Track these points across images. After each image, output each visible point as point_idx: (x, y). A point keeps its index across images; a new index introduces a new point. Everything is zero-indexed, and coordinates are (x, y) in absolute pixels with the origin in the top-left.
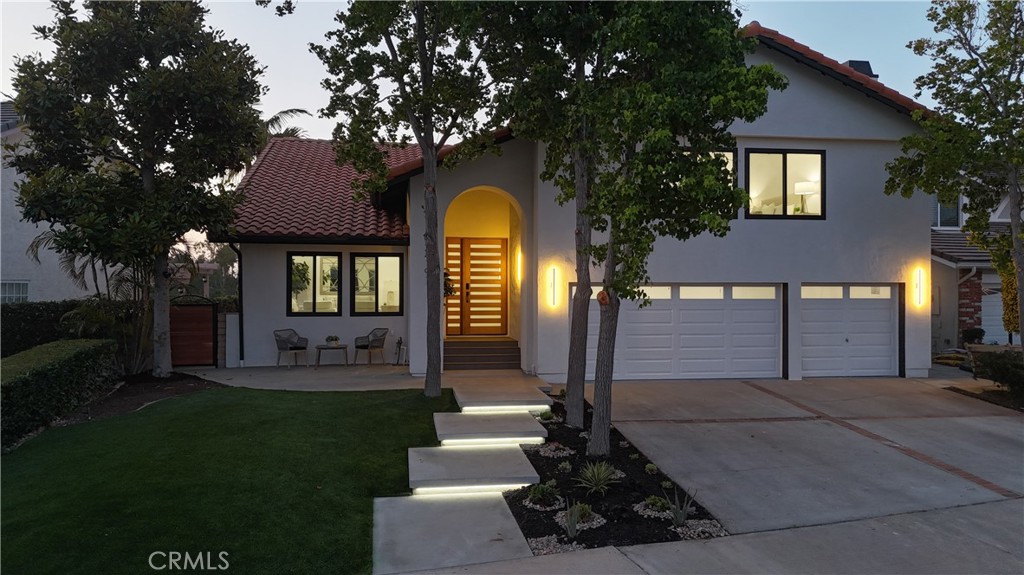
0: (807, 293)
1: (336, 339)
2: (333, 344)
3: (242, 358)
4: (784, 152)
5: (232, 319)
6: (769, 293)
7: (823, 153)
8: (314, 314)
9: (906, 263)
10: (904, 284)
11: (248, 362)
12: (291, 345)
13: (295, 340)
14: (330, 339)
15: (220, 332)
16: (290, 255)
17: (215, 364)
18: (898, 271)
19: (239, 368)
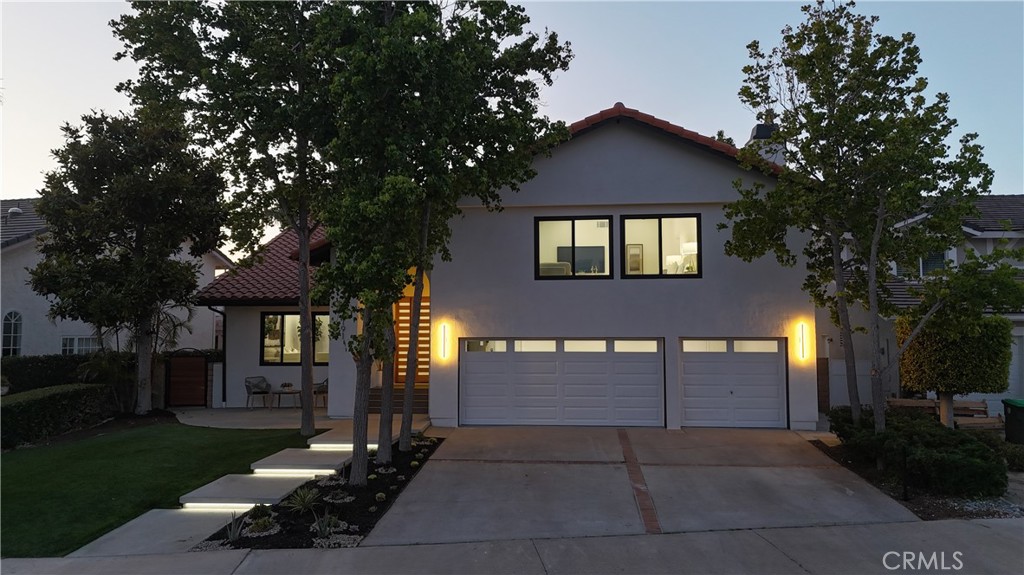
0: (689, 346)
1: (289, 385)
2: (286, 389)
3: (224, 399)
4: (660, 217)
5: (217, 367)
6: (651, 347)
7: (698, 216)
8: (282, 364)
9: (788, 318)
10: (786, 339)
11: (230, 404)
12: (259, 390)
13: (264, 385)
14: (284, 385)
15: (209, 378)
16: (264, 315)
17: (205, 405)
18: (780, 326)
19: (222, 408)
